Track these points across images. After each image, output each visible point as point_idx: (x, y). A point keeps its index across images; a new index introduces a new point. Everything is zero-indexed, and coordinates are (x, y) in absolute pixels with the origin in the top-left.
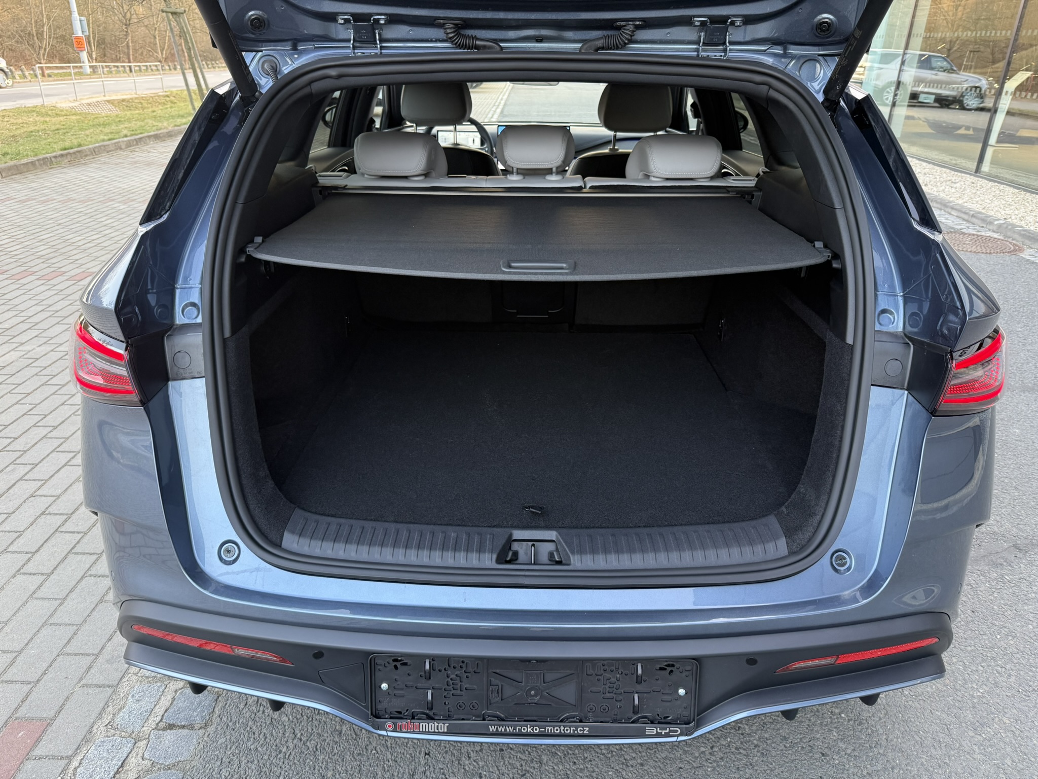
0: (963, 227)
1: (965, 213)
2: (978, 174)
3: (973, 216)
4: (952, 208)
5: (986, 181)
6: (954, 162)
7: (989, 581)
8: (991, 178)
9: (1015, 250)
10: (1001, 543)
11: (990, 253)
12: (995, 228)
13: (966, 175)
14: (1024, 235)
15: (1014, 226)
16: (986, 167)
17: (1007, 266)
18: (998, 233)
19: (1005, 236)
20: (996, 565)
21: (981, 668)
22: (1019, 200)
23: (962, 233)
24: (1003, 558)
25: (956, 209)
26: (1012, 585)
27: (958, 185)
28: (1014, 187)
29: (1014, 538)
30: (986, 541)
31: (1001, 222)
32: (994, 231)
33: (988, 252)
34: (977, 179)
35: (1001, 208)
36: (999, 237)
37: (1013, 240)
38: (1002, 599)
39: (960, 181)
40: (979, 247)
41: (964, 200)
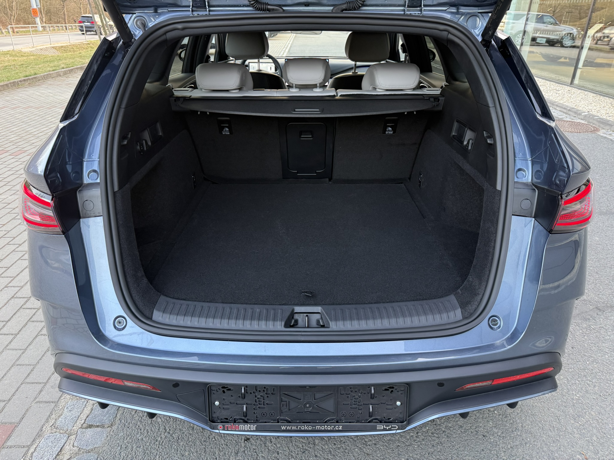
0: (564, 117)
1: (565, 109)
2: (572, 85)
3: (569, 110)
4: (557, 106)
5: (577, 90)
6: (557, 78)
7: (582, 329)
8: (580, 87)
9: (594, 130)
10: (589, 306)
11: (580, 132)
12: (582, 117)
13: (565, 86)
14: (599, 121)
15: (594, 116)
16: (576, 81)
17: (590, 140)
18: (584, 120)
19: (588, 122)
20: (586, 319)
21: (578, 382)
22: (596, 101)
23: (563, 120)
24: (589, 315)
25: (559, 107)
26: (596, 331)
27: (560, 92)
28: (593, 93)
29: (596, 303)
30: (580, 305)
31: (586, 113)
32: (582, 119)
33: (579, 131)
34: (571, 88)
35: (586, 105)
36: (585, 123)
37: (593, 124)
38: (590, 340)
39: (561, 89)
40: (573, 129)
41: (564, 101)
